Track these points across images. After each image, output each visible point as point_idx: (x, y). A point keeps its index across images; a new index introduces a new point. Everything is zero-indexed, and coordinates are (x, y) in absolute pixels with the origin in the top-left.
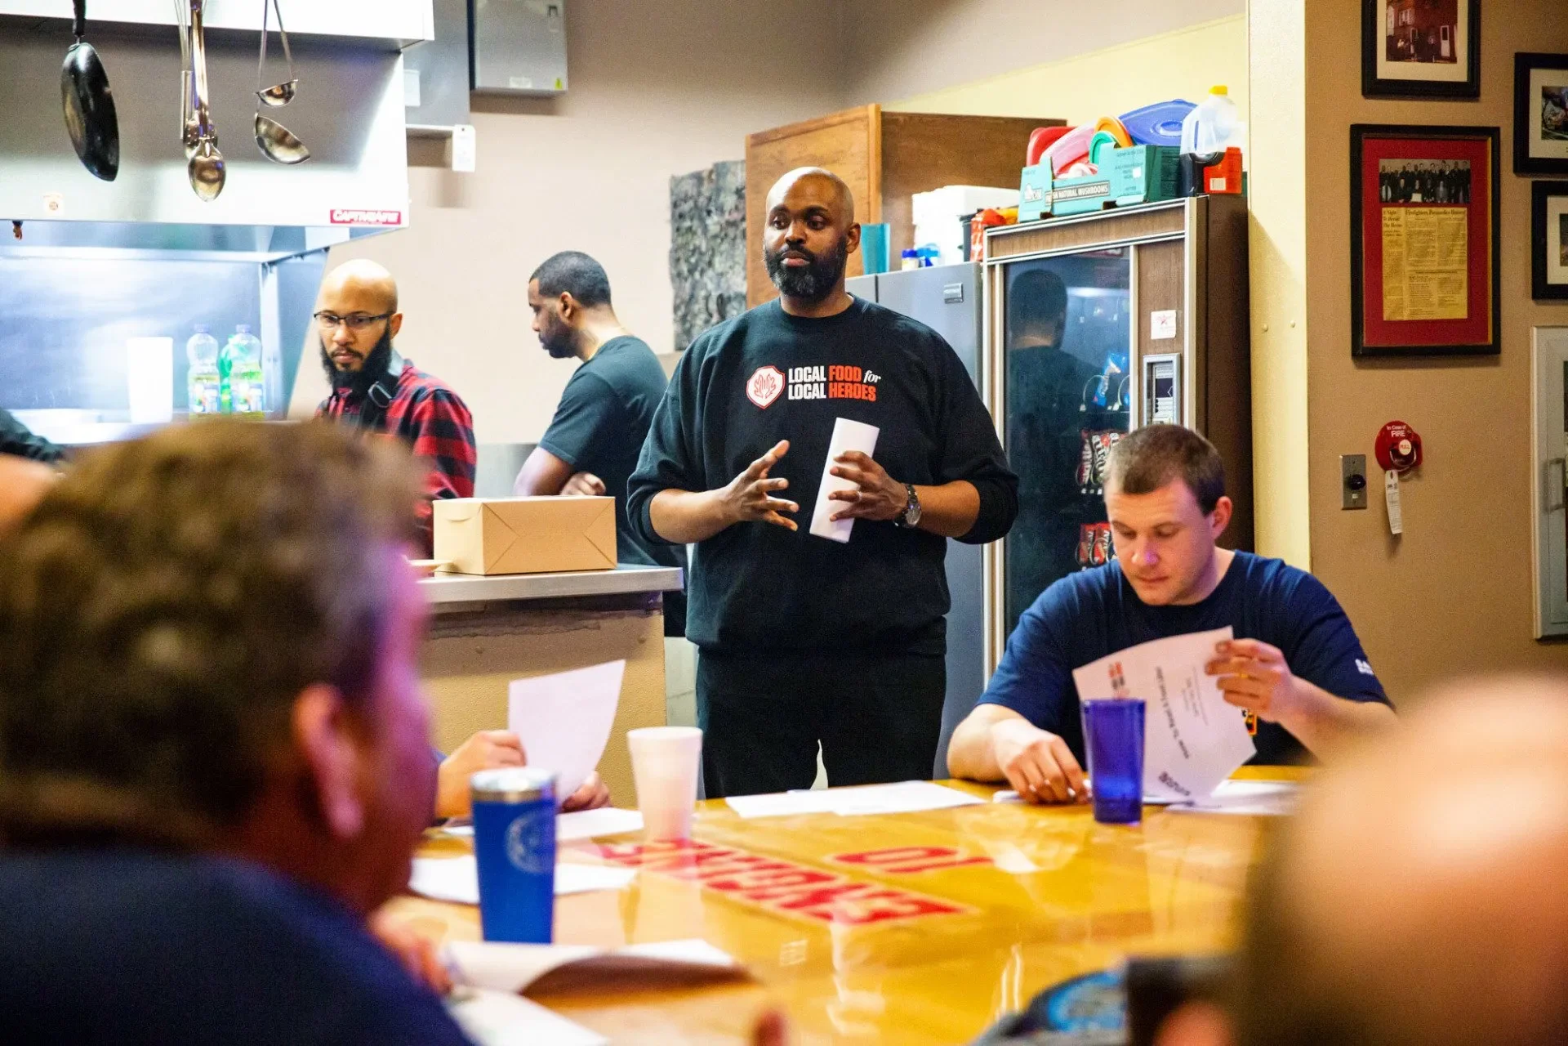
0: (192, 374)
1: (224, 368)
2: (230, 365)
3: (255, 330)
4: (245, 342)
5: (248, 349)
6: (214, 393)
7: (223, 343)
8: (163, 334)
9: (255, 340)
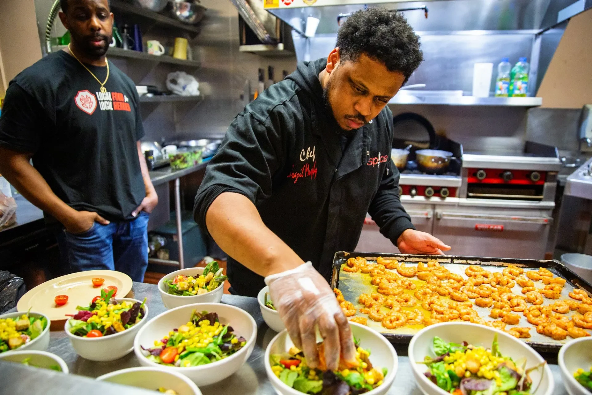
0: (499, 78)
1: (512, 76)
2: (515, 74)
3: (528, 60)
4: (523, 65)
5: (523, 68)
6: (506, 86)
7: (513, 65)
8: (490, 62)
9: (527, 64)
